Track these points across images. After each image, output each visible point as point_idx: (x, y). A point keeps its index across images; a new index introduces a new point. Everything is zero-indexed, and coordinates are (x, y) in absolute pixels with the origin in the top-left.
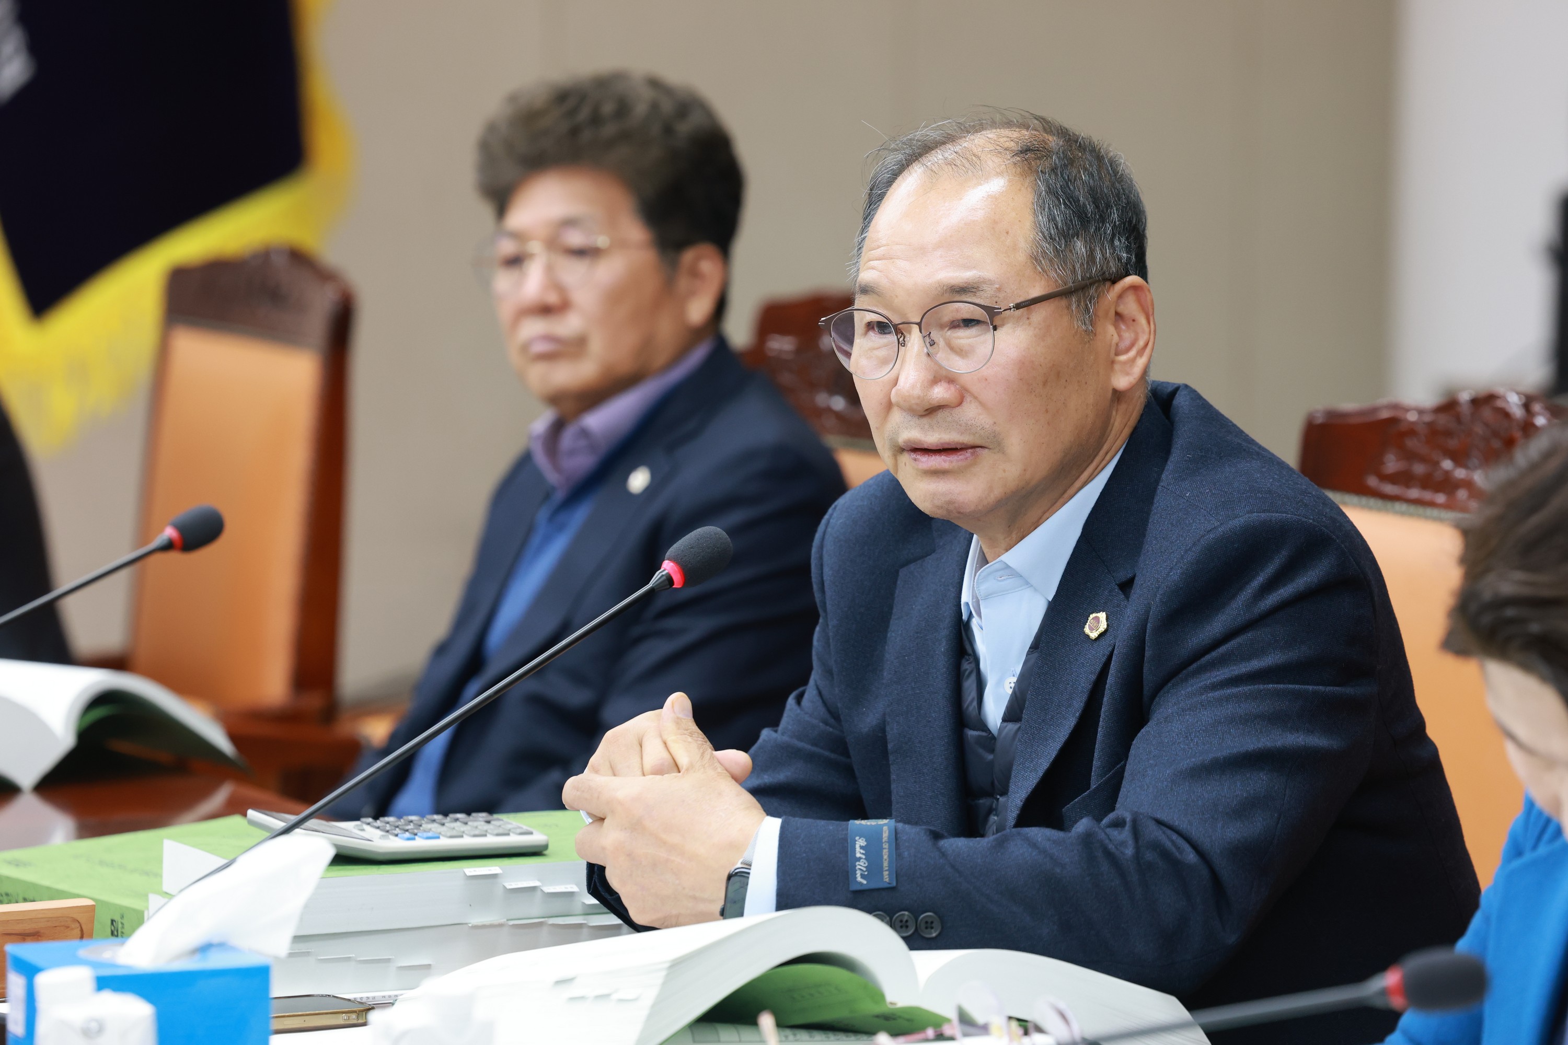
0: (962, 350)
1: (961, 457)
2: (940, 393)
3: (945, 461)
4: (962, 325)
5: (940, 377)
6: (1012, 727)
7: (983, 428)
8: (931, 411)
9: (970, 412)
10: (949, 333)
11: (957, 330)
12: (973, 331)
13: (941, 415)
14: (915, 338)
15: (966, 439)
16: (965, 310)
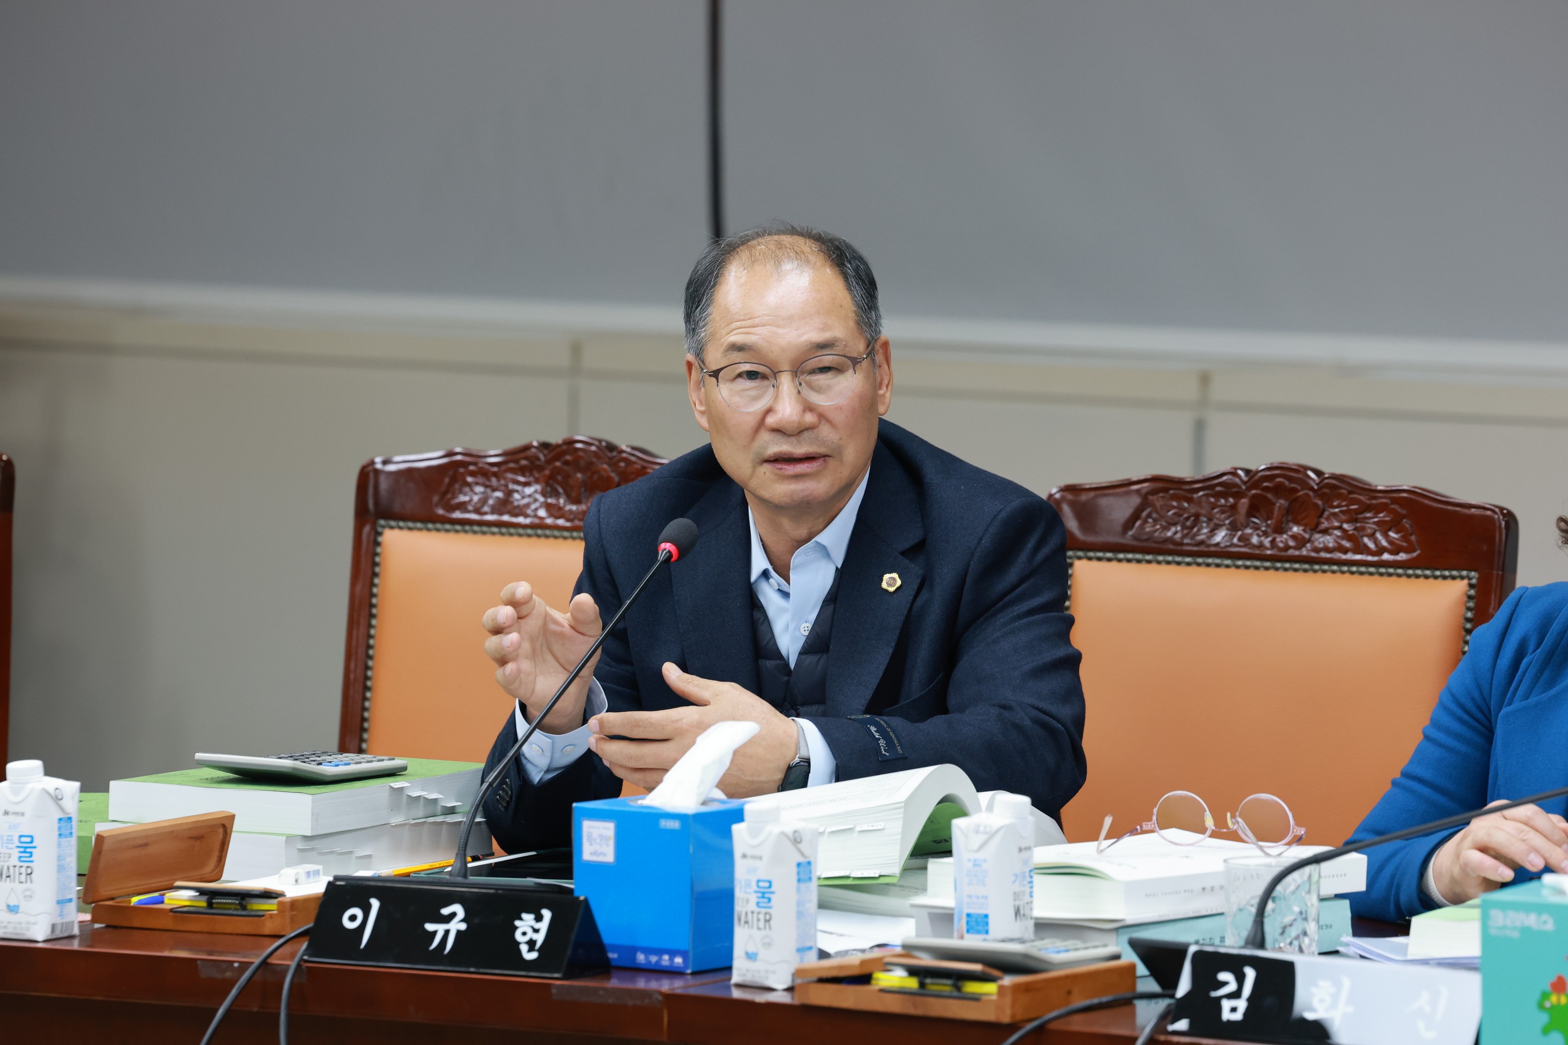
0: (820, 389)
1: (819, 463)
2: (810, 418)
3: (808, 467)
4: (818, 371)
5: (809, 408)
6: (811, 659)
7: (833, 443)
8: (798, 432)
9: (825, 431)
10: (808, 378)
11: (814, 375)
12: (830, 375)
13: (806, 435)
14: (786, 382)
15: (822, 450)
16: (827, 359)
